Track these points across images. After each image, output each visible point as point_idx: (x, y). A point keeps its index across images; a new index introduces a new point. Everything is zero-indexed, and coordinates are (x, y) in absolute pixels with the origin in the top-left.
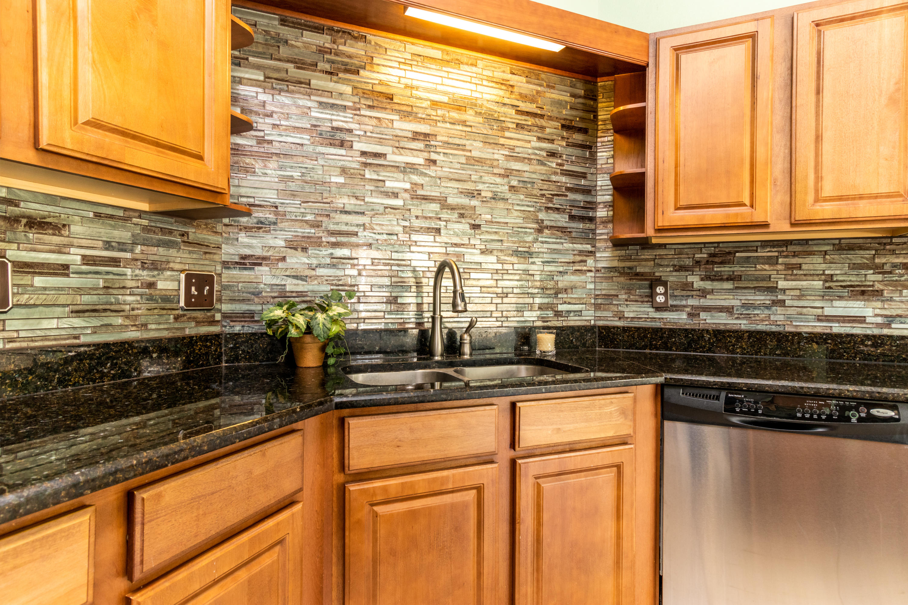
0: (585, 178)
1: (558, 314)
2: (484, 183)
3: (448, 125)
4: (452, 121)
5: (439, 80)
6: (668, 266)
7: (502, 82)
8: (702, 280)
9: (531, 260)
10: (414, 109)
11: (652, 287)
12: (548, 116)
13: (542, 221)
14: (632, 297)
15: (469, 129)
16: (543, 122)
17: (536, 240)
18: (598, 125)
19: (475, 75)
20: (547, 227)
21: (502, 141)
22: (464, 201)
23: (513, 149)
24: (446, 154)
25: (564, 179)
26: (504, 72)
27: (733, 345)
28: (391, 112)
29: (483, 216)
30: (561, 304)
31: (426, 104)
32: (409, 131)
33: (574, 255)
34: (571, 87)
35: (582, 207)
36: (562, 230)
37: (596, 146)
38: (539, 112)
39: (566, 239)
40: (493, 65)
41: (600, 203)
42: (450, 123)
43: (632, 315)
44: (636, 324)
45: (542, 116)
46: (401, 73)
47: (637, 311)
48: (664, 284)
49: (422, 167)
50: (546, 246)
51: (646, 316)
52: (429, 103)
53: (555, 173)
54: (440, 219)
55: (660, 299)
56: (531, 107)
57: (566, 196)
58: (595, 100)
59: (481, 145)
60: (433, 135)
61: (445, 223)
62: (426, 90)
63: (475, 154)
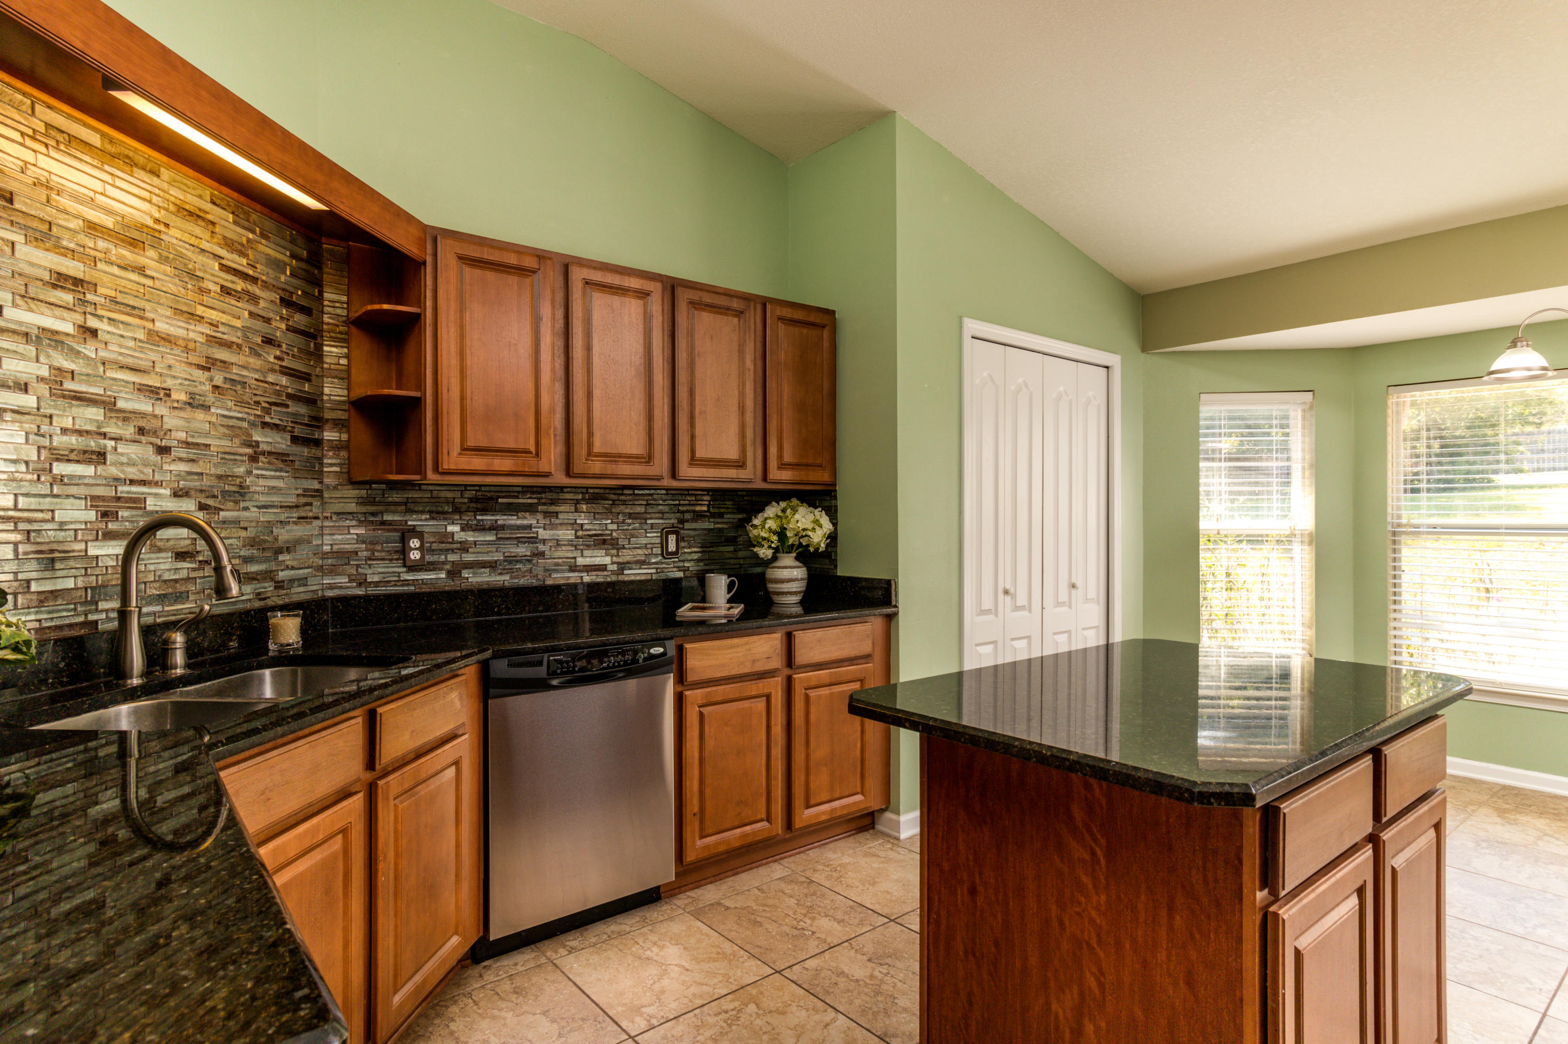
0: (309, 380)
1: (279, 585)
2: (174, 377)
3: (115, 270)
4: (123, 265)
5: (98, 186)
6: (422, 512)
7: (198, 212)
8: (463, 529)
9: (242, 505)
10: (54, 229)
11: (404, 540)
12: (263, 281)
13: (257, 442)
14: (376, 554)
15: (149, 282)
16: (256, 290)
17: (249, 473)
18: (323, 306)
19: (157, 191)
20: (263, 453)
21: (200, 310)
22: (144, 405)
23: (217, 327)
24: (114, 320)
25: (284, 380)
26: (200, 197)
27: (499, 606)
28: (8, 226)
29: (173, 433)
30: (282, 570)
31: (75, 224)
32: (45, 269)
33: (298, 495)
34: (291, 242)
35: (306, 425)
36: (282, 457)
37: (322, 336)
38: (251, 272)
39: (287, 472)
40: (185, 181)
41: (327, 420)
42: (119, 266)
43: (376, 578)
44: (382, 590)
45: (254, 280)
46: (29, 156)
47: (383, 573)
48: (420, 535)
49: (70, 339)
50: (261, 482)
51: (396, 579)
52: (81, 222)
53: (273, 371)
54: (104, 435)
55: (415, 555)
56: (240, 262)
57: (287, 406)
58: (320, 269)
59: (169, 313)
60: (89, 283)
61: (113, 443)
62: (75, 197)
63: (161, 326)
